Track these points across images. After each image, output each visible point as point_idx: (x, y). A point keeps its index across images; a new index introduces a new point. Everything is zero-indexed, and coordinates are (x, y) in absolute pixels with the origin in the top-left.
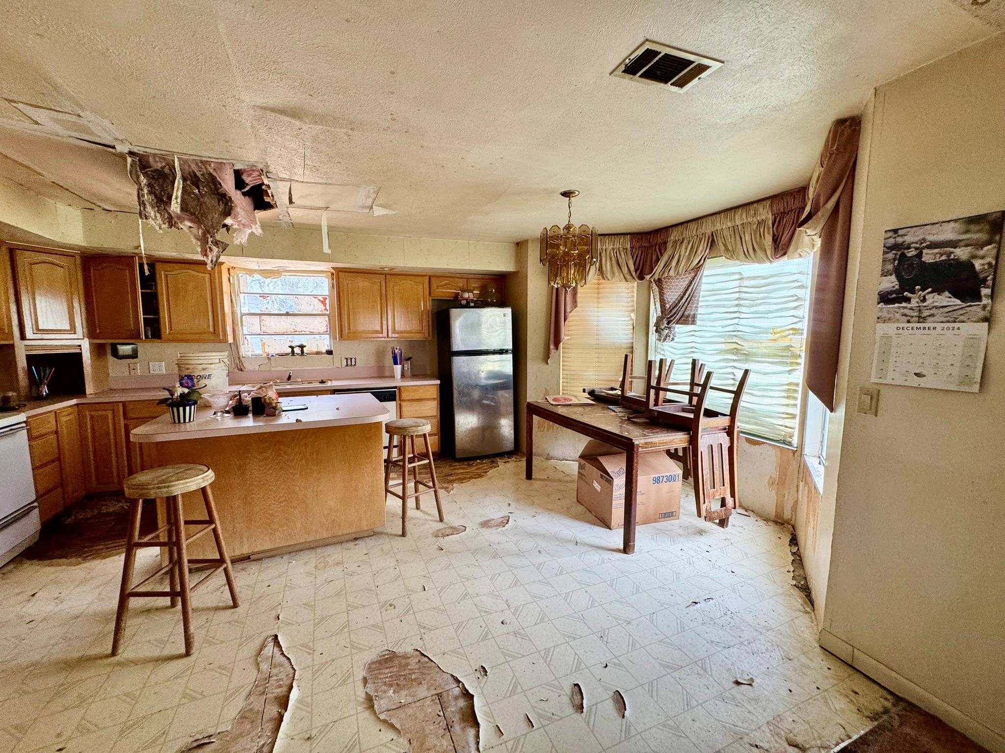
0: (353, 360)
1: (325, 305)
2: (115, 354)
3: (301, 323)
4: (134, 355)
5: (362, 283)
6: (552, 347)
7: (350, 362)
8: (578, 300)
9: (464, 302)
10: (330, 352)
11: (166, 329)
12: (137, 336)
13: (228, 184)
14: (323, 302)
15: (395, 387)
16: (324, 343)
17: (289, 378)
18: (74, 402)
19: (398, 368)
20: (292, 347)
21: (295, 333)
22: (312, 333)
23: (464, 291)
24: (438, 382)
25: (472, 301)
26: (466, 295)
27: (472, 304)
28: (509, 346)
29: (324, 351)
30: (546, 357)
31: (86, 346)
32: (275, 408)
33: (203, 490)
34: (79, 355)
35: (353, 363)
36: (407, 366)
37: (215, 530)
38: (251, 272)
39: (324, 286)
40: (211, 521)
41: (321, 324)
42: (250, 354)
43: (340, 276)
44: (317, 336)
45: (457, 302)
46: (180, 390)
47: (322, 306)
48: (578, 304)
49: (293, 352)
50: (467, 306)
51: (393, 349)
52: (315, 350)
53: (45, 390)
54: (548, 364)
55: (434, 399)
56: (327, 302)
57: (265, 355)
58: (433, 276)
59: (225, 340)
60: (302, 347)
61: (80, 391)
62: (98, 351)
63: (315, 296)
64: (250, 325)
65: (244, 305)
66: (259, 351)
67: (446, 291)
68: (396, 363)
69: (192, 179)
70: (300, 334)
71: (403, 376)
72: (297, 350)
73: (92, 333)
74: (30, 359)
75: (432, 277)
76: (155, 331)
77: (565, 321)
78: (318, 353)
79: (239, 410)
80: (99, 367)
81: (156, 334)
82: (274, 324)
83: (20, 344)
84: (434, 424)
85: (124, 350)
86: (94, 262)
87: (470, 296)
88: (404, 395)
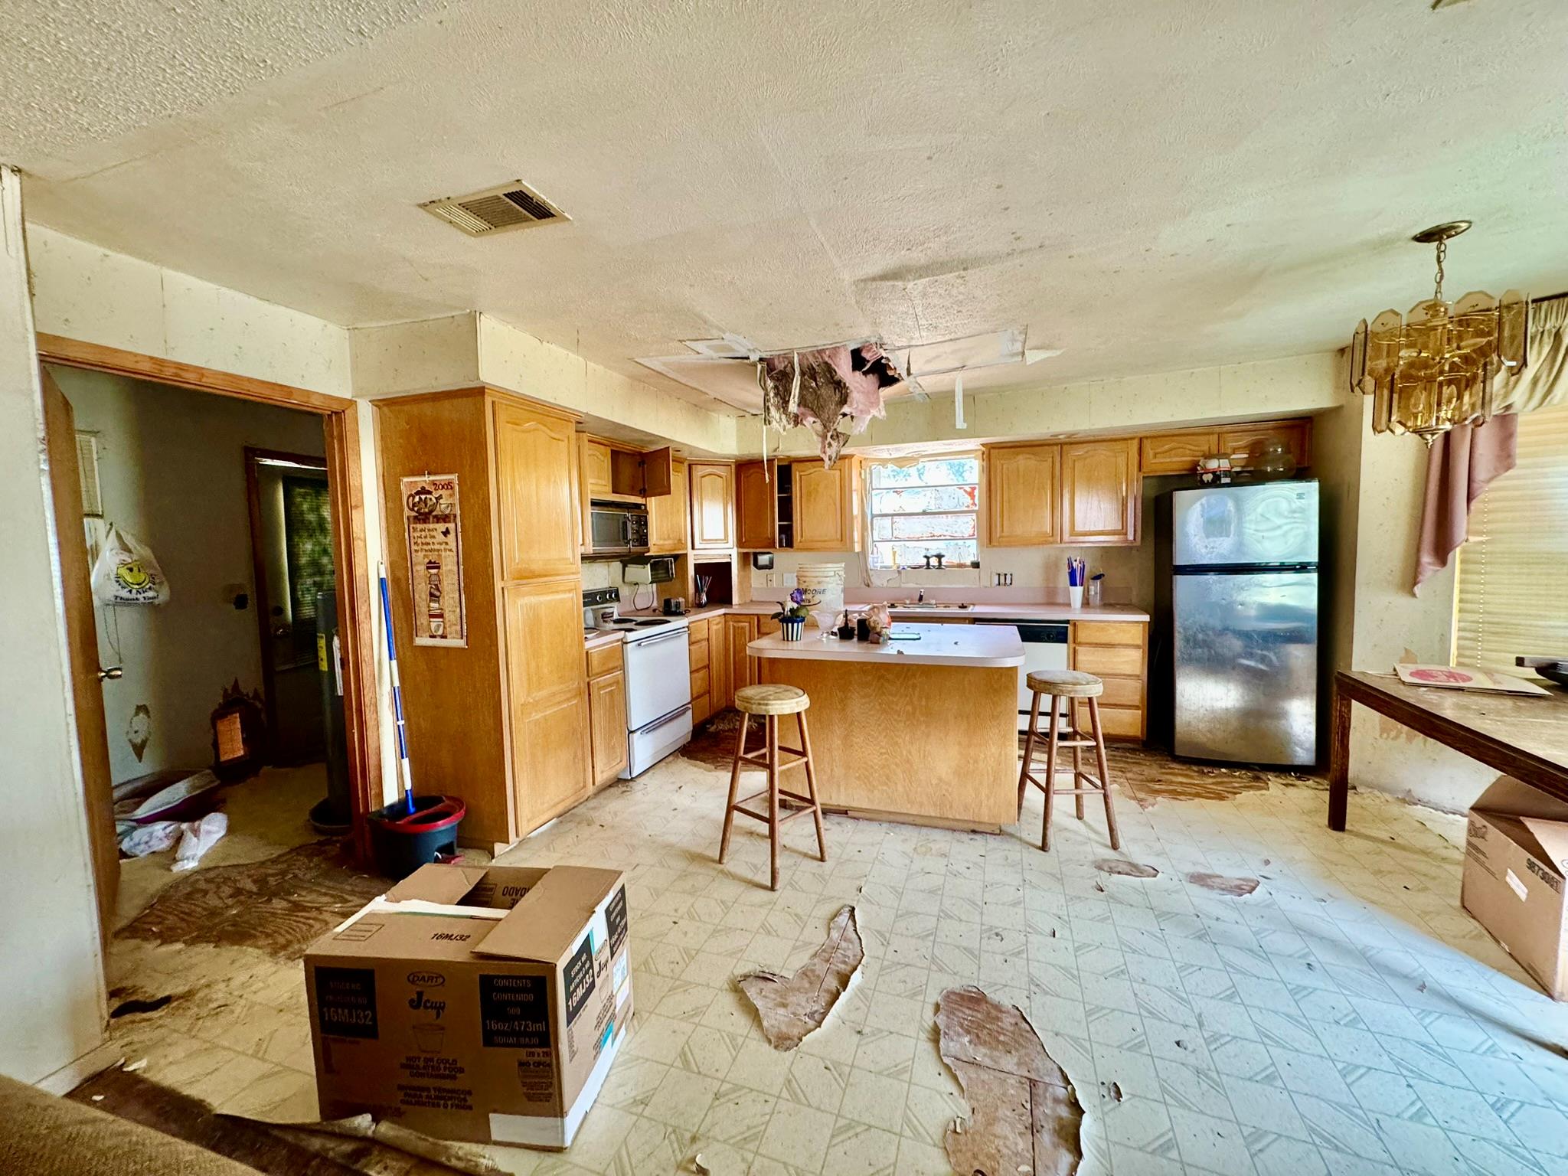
0: (1008, 577)
1: (972, 496)
2: (756, 564)
3: (940, 525)
4: (770, 566)
5: (1024, 462)
6: (1427, 558)
7: (1004, 580)
8: (1518, 450)
9: (1208, 477)
10: (976, 565)
11: (797, 537)
12: (773, 545)
14: (971, 494)
15: (1067, 622)
16: (970, 552)
17: (921, 598)
18: (722, 611)
19: (1077, 592)
20: (927, 558)
21: (933, 538)
22: (954, 538)
23: (1209, 456)
24: (1146, 618)
25: (1227, 473)
26: (1213, 464)
27: (1227, 480)
28: (1309, 555)
29: (969, 563)
30: (1411, 580)
31: (734, 552)
32: (879, 634)
33: (799, 714)
34: (729, 565)
35: (1008, 582)
36: (1095, 588)
37: (807, 763)
38: (884, 462)
39: (973, 472)
40: (803, 754)
41: (967, 525)
42: (879, 565)
43: (993, 453)
44: (960, 542)
45: (1192, 479)
46: (791, 605)
47: (969, 500)
48: (1518, 461)
49: (928, 564)
50: (1216, 483)
51: (1069, 560)
52: (956, 561)
53: (704, 599)
54: (1414, 595)
55: (1137, 647)
56: (976, 493)
57: (895, 568)
58: (1147, 438)
59: (852, 548)
60: (939, 557)
61: (727, 601)
62: (745, 558)
63: (960, 486)
64: (882, 528)
65: (882, 503)
66: (889, 562)
67: (1172, 461)
68: (1073, 583)
69: (809, 373)
70: (939, 539)
71: (1086, 603)
72: (934, 562)
73: (740, 544)
74: (698, 567)
75: (1142, 441)
76: (787, 537)
77: (1469, 500)
78: (961, 566)
79: (845, 633)
80: (745, 580)
81: (790, 544)
82: (905, 527)
83: (691, 554)
84: (1134, 690)
85: (763, 560)
86: (745, 469)
87: (1224, 464)
88: (1082, 636)
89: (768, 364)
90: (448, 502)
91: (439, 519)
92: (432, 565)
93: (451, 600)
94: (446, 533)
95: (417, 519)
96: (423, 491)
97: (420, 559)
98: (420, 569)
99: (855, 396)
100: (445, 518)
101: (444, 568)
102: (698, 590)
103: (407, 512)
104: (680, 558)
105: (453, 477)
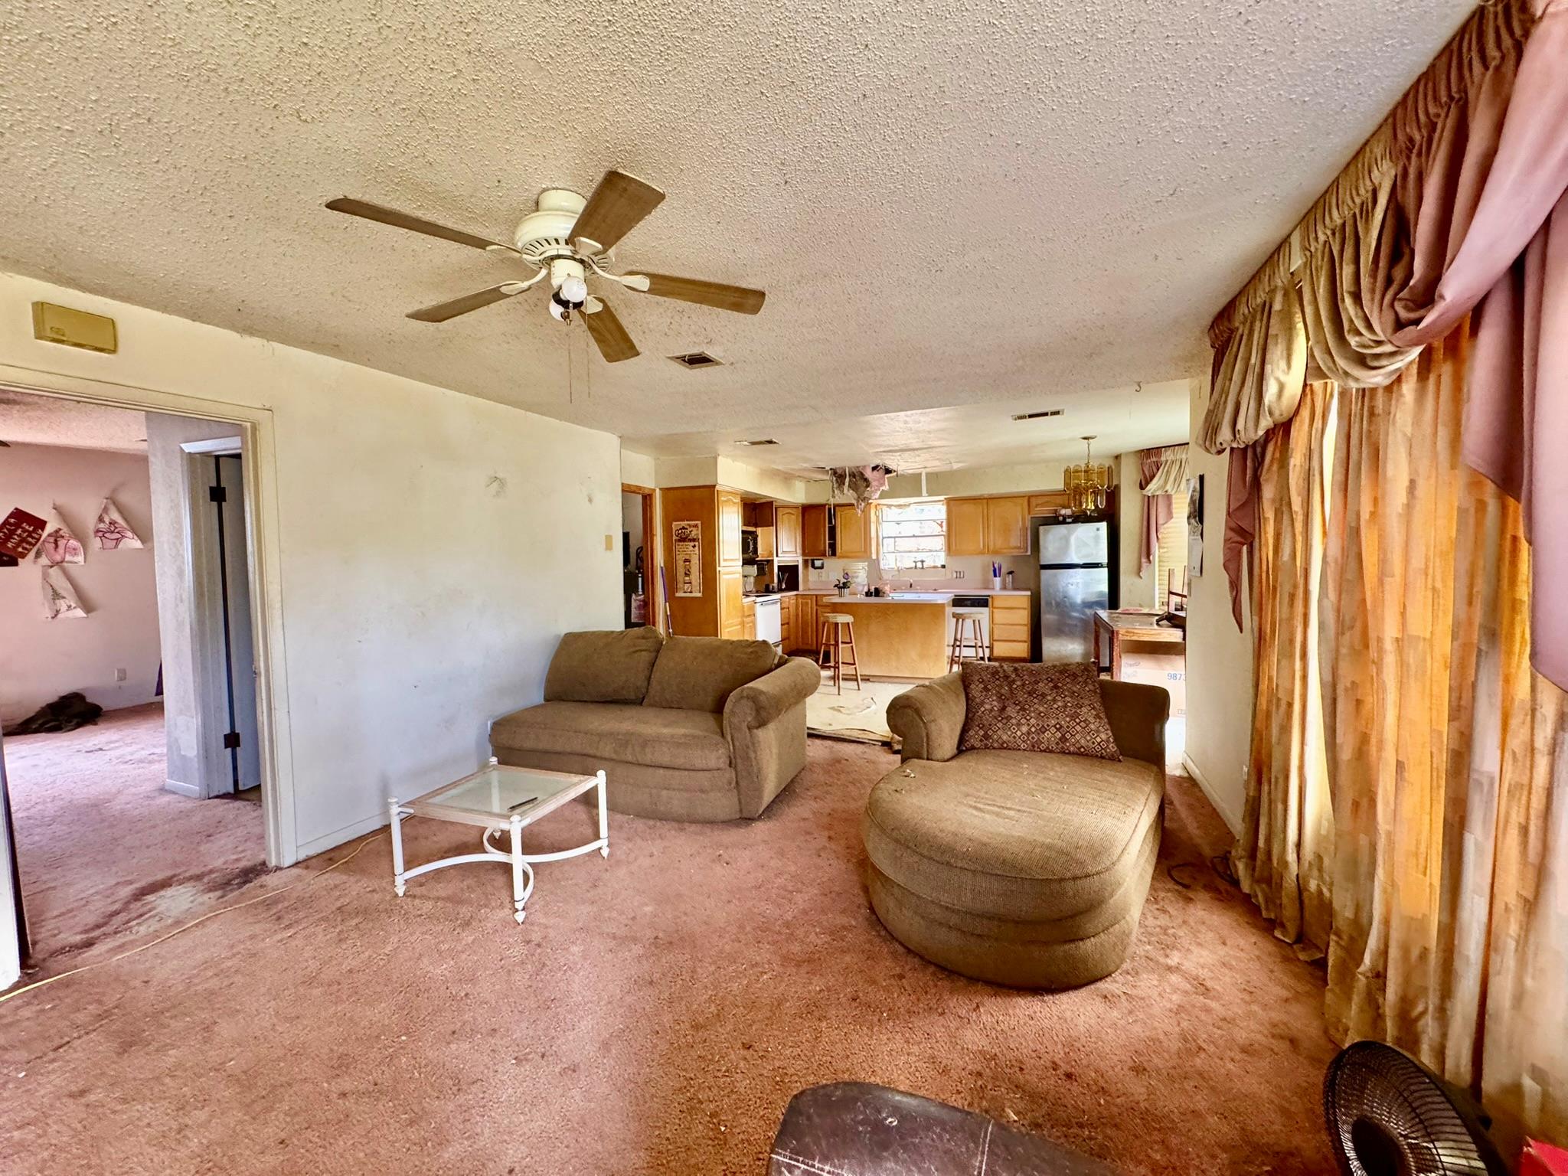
0: (962, 573)
2: (813, 566)
3: (922, 543)
4: (822, 567)
5: (968, 508)
6: (1144, 560)
7: (959, 575)
8: (1174, 511)
9: (1061, 518)
10: (943, 567)
11: (838, 551)
12: (824, 555)
13: (869, 474)
14: (941, 526)
15: (990, 596)
16: (941, 559)
17: (911, 586)
18: (795, 593)
19: (997, 581)
20: (915, 563)
21: (918, 551)
22: (931, 551)
23: (1063, 507)
24: (1028, 593)
25: (1069, 517)
26: (1063, 512)
27: (1070, 520)
28: (1104, 560)
29: (939, 566)
30: (1139, 570)
31: (800, 559)
32: (884, 594)
33: (848, 623)
34: (796, 567)
35: (962, 576)
36: (1009, 579)
37: (852, 647)
38: (889, 506)
39: (940, 511)
40: (851, 643)
41: (940, 543)
42: (886, 567)
43: (950, 502)
44: (935, 554)
45: (1056, 520)
46: (843, 580)
47: (939, 529)
48: (1174, 516)
49: (916, 566)
50: (1064, 522)
51: (995, 563)
52: (932, 565)
53: (784, 586)
54: (1139, 574)
55: (1025, 609)
56: (944, 524)
57: (896, 569)
58: (1032, 496)
59: (871, 556)
60: (922, 562)
61: (796, 588)
62: (805, 562)
63: (934, 521)
64: (888, 545)
65: (887, 529)
66: (893, 565)
67: (1045, 511)
68: (995, 576)
69: (853, 475)
70: (923, 551)
71: (1004, 588)
72: (919, 565)
73: (804, 554)
74: (780, 568)
75: (1030, 498)
77: (1157, 532)
78: (935, 567)
79: (868, 594)
80: (806, 576)
81: (834, 554)
82: (903, 544)
83: (776, 560)
84: (1024, 633)
85: (818, 563)
86: (806, 509)
87: (1068, 512)
88: (996, 604)
89: (834, 472)
90: (696, 533)
91: (690, 540)
92: (686, 560)
93: (696, 576)
94: (694, 546)
95: (680, 541)
96: (684, 528)
97: (680, 558)
98: (680, 563)
99: (874, 483)
100: (694, 540)
101: (693, 562)
102: (780, 581)
103: (674, 538)
104: (770, 562)
105: (699, 523)
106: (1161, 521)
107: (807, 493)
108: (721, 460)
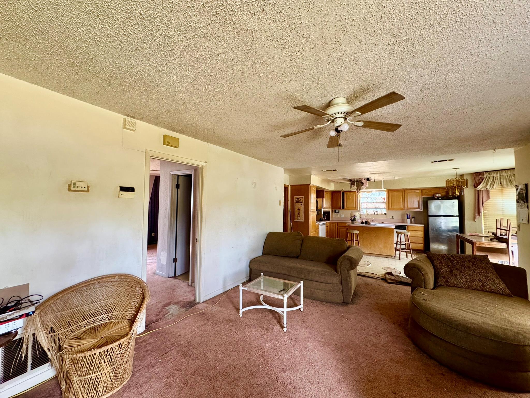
0: (393, 217)
1: (385, 200)
2: (335, 212)
3: (377, 205)
4: (339, 213)
5: (396, 193)
6: (477, 215)
7: (392, 217)
8: (491, 196)
9: (436, 198)
10: (385, 214)
11: (345, 207)
12: (340, 208)
14: (384, 199)
15: (406, 226)
16: (384, 211)
17: (373, 221)
18: (329, 221)
19: (409, 220)
20: (374, 212)
21: (375, 208)
22: (380, 208)
23: (437, 194)
24: (423, 225)
25: (440, 197)
26: (437, 195)
27: (440, 199)
28: (457, 213)
29: (384, 214)
30: (474, 219)
31: (331, 210)
32: (369, 223)
33: (357, 233)
34: (329, 212)
35: (393, 218)
36: (413, 220)
37: (358, 242)
38: (364, 192)
39: (385, 195)
40: (358, 240)
41: (384, 205)
42: (363, 213)
43: (389, 191)
44: (382, 209)
45: (433, 198)
46: (353, 218)
47: (383, 200)
48: (491, 198)
49: (374, 213)
50: (438, 199)
51: (407, 213)
53: (325, 219)
54: (475, 221)
55: (422, 231)
56: (385, 199)
57: (367, 214)
58: (423, 189)
59: (357, 210)
63: (382, 197)
64: (363, 206)
65: (363, 200)
66: (365, 213)
67: (429, 194)
68: (408, 218)
69: (358, 181)
70: (377, 208)
71: (411, 223)
72: (376, 213)
73: (332, 208)
74: (324, 212)
75: (422, 190)
77: (483, 204)
78: (382, 214)
79: (362, 223)
80: (332, 215)
81: (343, 208)
82: (370, 205)
83: (322, 210)
84: (421, 240)
85: (337, 211)
87: (439, 195)
88: (409, 229)
89: (351, 180)
90: (302, 200)
91: (300, 203)
92: (298, 209)
93: (302, 215)
94: (301, 205)
95: (296, 203)
96: (298, 198)
97: (296, 208)
98: (296, 210)
99: (365, 184)
100: (301, 202)
101: (301, 210)
102: (324, 217)
103: (295, 201)
104: (321, 210)
105: (303, 197)
106: (484, 200)
107: (335, 187)
108: (312, 176)
